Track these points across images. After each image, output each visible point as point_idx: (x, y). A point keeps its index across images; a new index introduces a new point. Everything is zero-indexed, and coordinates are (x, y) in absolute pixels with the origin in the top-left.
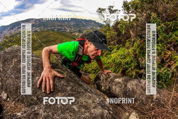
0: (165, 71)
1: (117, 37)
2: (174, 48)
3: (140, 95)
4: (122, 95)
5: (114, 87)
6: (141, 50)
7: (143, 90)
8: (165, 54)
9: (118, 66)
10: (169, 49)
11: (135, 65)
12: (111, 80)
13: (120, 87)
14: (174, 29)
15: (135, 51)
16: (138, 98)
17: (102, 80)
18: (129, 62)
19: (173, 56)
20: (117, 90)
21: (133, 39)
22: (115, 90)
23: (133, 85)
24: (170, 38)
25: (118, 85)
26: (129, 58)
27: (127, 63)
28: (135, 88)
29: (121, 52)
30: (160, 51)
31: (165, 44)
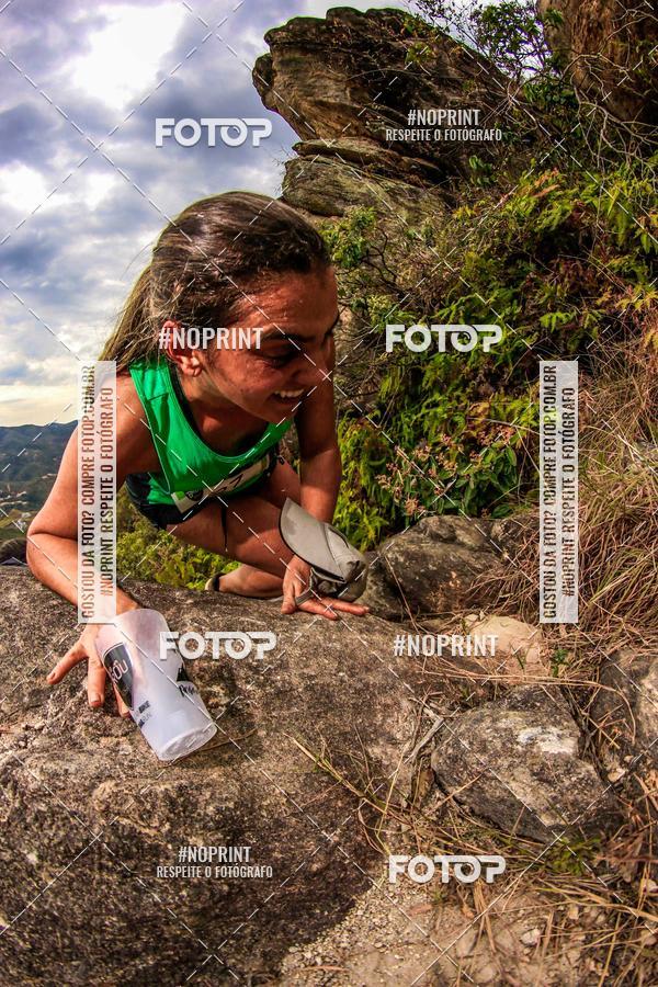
0: (488, 458)
2: (494, 384)
8: (470, 418)
10: (477, 397)
19: (501, 410)
24: (465, 362)
30: (445, 416)
31: (455, 390)
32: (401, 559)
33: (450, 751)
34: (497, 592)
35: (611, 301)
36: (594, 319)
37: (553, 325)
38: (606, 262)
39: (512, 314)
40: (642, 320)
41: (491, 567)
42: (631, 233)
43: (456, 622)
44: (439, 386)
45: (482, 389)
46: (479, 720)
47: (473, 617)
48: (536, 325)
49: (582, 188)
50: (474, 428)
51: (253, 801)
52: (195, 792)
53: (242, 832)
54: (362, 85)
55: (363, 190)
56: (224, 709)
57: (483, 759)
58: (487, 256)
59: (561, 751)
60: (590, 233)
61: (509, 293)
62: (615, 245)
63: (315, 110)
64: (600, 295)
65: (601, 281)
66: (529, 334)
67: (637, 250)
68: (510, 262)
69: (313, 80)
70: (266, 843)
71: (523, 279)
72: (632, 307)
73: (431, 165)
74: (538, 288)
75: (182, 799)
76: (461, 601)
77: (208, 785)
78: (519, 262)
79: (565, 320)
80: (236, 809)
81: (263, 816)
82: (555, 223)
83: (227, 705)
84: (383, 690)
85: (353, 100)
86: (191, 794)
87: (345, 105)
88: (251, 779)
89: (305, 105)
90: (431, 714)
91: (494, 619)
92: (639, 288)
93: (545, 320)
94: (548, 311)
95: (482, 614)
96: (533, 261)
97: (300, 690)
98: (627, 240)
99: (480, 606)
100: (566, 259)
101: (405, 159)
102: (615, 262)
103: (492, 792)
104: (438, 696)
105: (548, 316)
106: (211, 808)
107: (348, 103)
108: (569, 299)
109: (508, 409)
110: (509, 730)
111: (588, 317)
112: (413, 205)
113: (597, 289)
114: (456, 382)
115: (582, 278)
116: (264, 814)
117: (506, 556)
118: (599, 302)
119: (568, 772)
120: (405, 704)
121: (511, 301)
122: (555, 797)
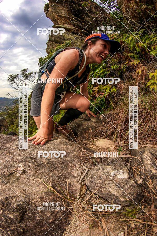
8: (94, 91)
31: (90, 84)
32: (76, 126)
33: (91, 179)
34: (102, 132)
35: (129, 63)
36: (124, 67)
37: (114, 68)
38: (128, 54)
40: (136, 67)
41: (100, 126)
42: (134, 48)
43: (92, 141)
46: (99, 170)
47: (96, 139)
48: (110, 69)
49: (123, 38)
50: (95, 93)
51: (29, 201)
52: (11, 199)
53: (26, 212)
54: (71, 12)
55: (69, 37)
56: (22, 171)
57: (101, 181)
59: (124, 177)
62: (130, 50)
63: (59, 18)
65: (126, 58)
66: (108, 71)
67: (135, 52)
69: (59, 10)
70: (34, 215)
72: (134, 64)
73: (86, 32)
74: (111, 60)
75: (6, 202)
76: (92, 135)
77: (15, 197)
79: (117, 67)
80: (23, 204)
81: (33, 206)
83: (23, 170)
84: (70, 161)
85: (68, 16)
86: (10, 200)
87: (66, 17)
88: (29, 193)
89: (56, 16)
90: (85, 168)
91: (101, 140)
92: (135, 60)
93: (112, 67)
94: (113, 65)
95: (98, 139)
97: (45, 164)
98: (133, 49)
99: (97, 136)
100: (118, 53)
101: (80, 30)
102: (130, 54)
103: (104, 191)
104: (87, 162)
105: (113, 66)
106: (15, 205)
107: (67, 16)
108: (118, 62)
110: (108, 172)
111: (123, 67)
112: (81, 41)
113: (125, 61)
115: (122, 58)
116: (33, 205)
117: (103, 123)
118: (126, 63)
119: (127, 184)
120: (77, 165)
122: (124, 192)
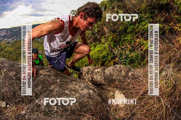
0: (135, 54)
1: (93, 35)
2: (142, 36)
3: (117, 76)
4: (103, 80)
5: (95, 76)
6: (115, 43)
7: (119, 72)
8: (135, 42)
9: (97, 61)
10: (138, 37)
11: (112, 56)
12: (92, 72)
13: (100, 75)
14: (140, 21)
15: (111, 45)
16: (116, 78)
17: (84, 74)
18: (106, 55)
20: (98, 77)
21: (107, 35)
22: (97, 78)
23: (109, 70)
24: (138, 28)
25: (98, 74)
26: (105, 52)
27: (104, 57)
28: (112, 72)
29: (98, 48)
30: (130, 40)
31: (134, 34)
36: (168, 28)
39: (150, 21)
44: (130, 32)
45: (139, 36)
58: (147, 6)
60: (172, 7)
61: (150, 16)
64: (171, 23)
65: (172, 19)
68: (152, 9)
71: (154, 13)
74: (157, 17)
78: (154, 9)
79: (161, 27)
82: (165, 3)
96: (158, 10)
100: (165, 12)
102: (176, 16)
108: (163, 22)
109: (143, 43)
113: (170, 21)
114: (134, 32)
118: (170, 24)
121: (150, 18)
